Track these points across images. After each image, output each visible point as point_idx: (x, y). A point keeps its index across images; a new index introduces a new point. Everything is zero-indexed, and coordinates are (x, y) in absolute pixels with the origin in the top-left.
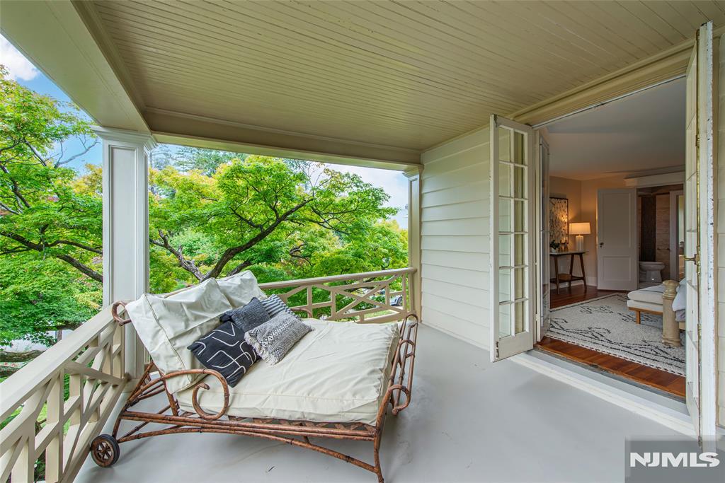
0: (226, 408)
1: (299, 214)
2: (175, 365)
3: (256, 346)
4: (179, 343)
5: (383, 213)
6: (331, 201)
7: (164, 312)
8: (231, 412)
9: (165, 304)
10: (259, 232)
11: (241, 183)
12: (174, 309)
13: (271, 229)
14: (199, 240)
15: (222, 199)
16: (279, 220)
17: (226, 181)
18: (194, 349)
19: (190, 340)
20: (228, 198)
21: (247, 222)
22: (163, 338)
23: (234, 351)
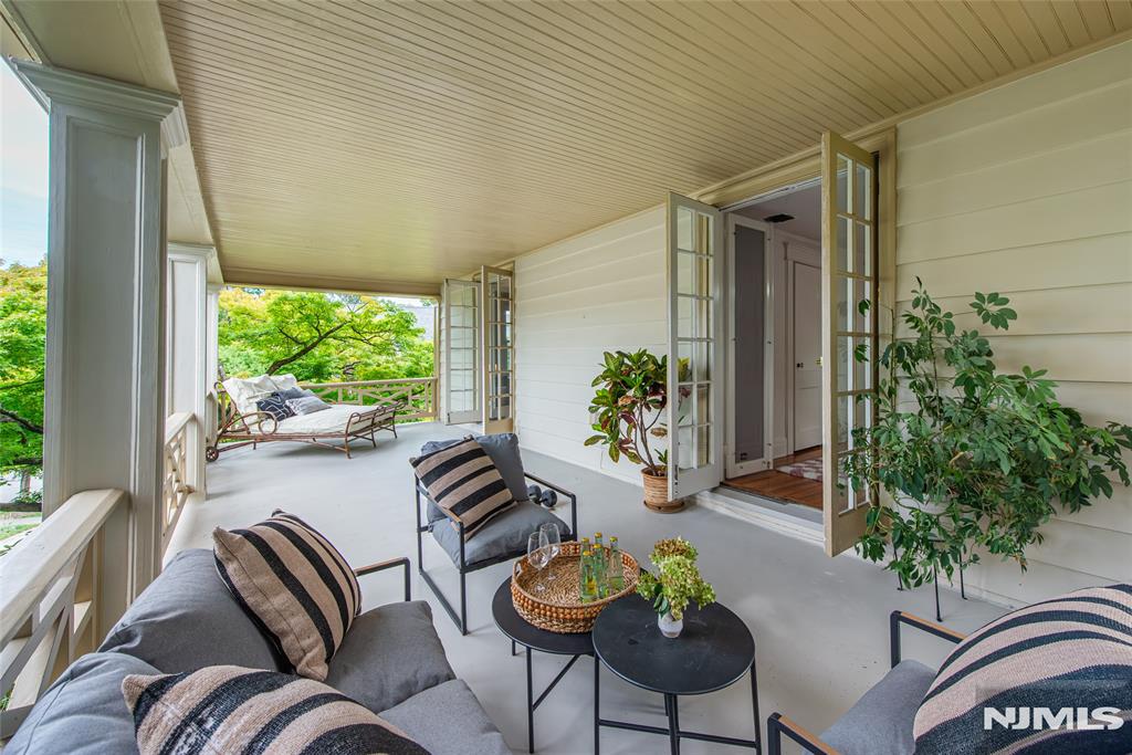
0: (276, 429)
1: (341, 333)
2: (249, 411)
3: (292, 407)
4: (251, 401)
5: (415, 333)
6: (370, 322)
7: (243, 386)
8: (278, 432)
9: (243, 383)
10: (303, 347)
11: (288, 308)
12: (248, 385)
13: (314, 345)
14: (228, 360)
15: (270, 320)
16: (321, 338)
17: (274, 307)
18: (259, 403)
19: (258, 400)
20: (275, 321)
21: (293, 339)
22: (243, 398)
23: (280, 407)
